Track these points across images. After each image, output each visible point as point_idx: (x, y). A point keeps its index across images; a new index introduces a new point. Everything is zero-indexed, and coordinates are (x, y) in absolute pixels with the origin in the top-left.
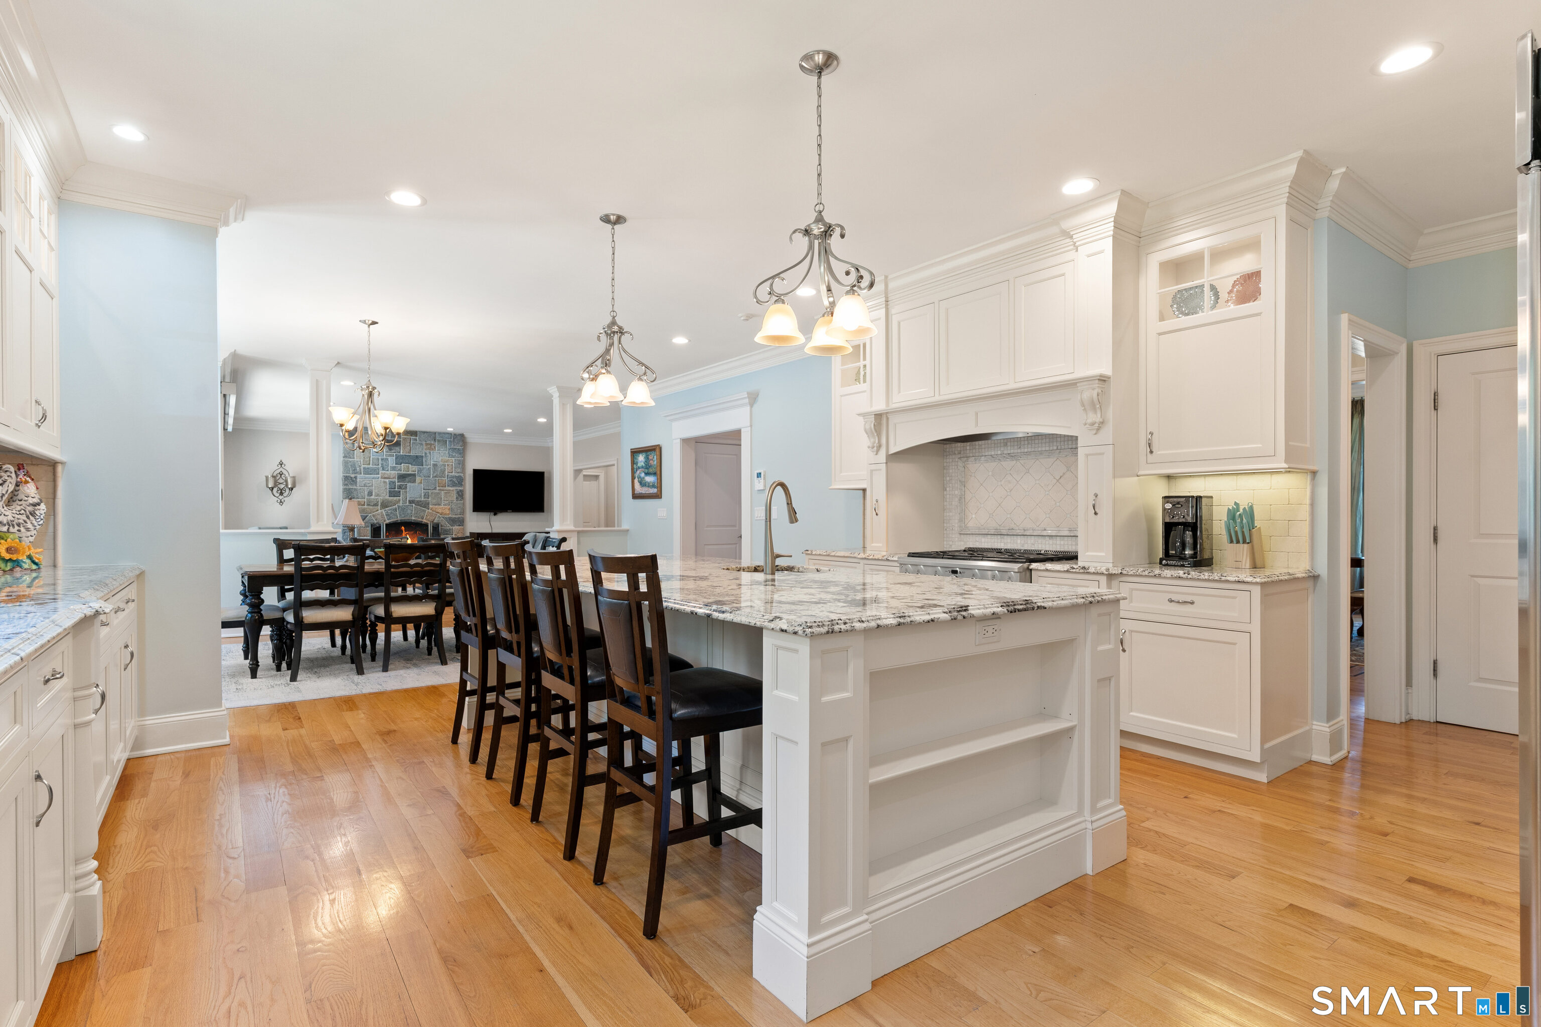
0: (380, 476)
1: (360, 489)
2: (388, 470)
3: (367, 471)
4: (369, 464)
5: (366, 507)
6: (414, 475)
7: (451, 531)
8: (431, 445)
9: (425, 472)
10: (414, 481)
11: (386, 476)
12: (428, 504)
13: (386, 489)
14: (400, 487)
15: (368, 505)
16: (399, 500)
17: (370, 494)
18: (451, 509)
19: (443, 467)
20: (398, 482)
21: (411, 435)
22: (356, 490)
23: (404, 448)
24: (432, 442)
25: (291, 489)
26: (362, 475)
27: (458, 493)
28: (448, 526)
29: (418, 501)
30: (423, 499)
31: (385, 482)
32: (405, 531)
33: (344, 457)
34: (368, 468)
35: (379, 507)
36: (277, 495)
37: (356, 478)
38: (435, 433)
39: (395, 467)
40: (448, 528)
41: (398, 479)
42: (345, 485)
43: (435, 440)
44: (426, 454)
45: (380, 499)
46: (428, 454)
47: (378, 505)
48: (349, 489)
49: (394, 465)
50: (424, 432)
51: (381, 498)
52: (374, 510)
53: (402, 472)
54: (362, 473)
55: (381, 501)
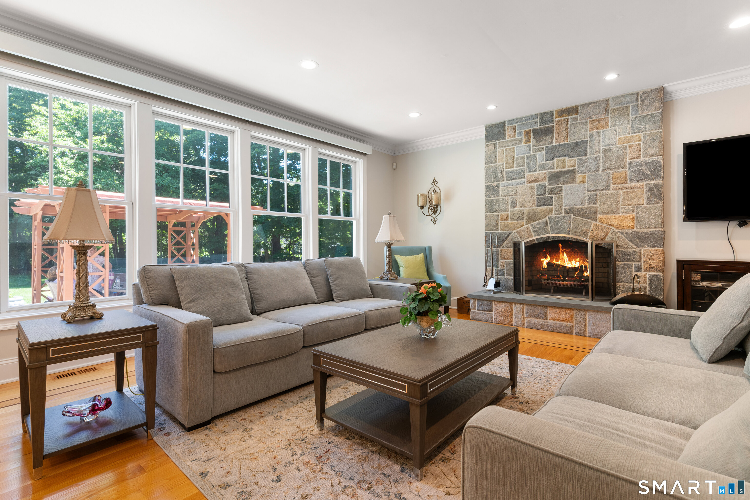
0: (526, 179)
1: (503, 199)
2: (535, 171)
3: (512, 177)
4: (513, 166)
5: (509, 221)
6: (573, 172)
7: (637, 255)
8: (599, 120)
9: (590, 165)
10: (573, 180)
11: (533, 178)
12: (595, 212)
13: (533, 196)
14: (551, 192)
15: (512, 219)
16: (551, 210)
17: (514, 205)
18: (637, 219)
19: (620, 152)
20: (549, 185)
21: (569, 114)
22: (498, 201)
23: (558, 135)
24: (603, 116)
25: (438, 206)
26: (505, 181)
27: (651, 190)
28: (631, 247)
29: (578, 210)
30: (586, 206)
31: (531, 187)
33: (485, 164)
34: (511, 172)
35: (525, 221)
36: (431, 213)
37: (498, 186)
38: (608, 100)
39: (546, 164)
40: (631, 250)
41: (549, 181)
42: (487, 196)
43: (607, 112)
44: (591, 136)
45: (526, 210)
46: (596, 136)
47: (523, 219)
48: (491, 201)
49: (544, 162)
50: (589, 104)
51: (528, 208)
52: (519, 225)
53: (555, 170)
54: (505, 179)
55: (527, 213)
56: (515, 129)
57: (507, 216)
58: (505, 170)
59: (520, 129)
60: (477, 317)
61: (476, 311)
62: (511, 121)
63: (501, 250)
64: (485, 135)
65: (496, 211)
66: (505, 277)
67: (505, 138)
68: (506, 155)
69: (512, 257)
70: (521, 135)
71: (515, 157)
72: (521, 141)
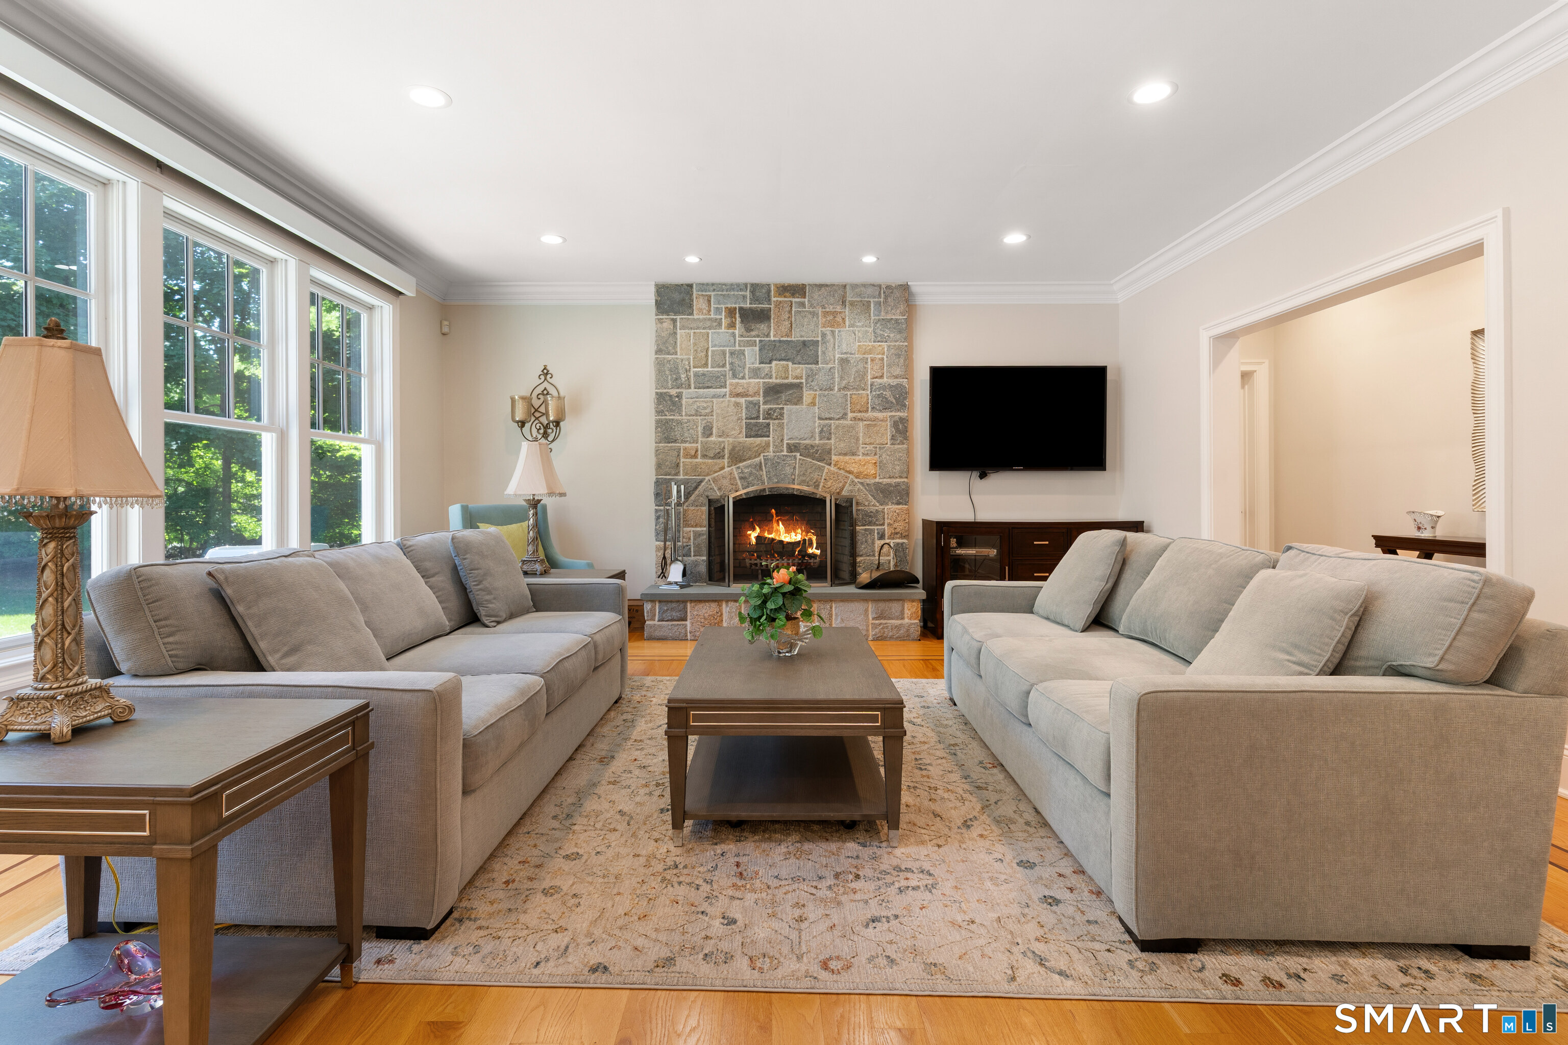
0: (727, 390)
1: (689, 421)
2: (743, 378)
3: (704, 382)
4: (706, 365)
5: (699, 460)
6: (799, 386)
7: (880, 516)
8: (835, 314)
9: (821, 378)
10: (799, 401)
11: (740, 390)
12: (829, 452)
13: (740, 419)
14: (769, 415)
15: (704, 456)
16: (768, 445)
17: (708, 431)
18: (880, 465)
19: (861, 366)
20: (765, 403)
21: (793, 295)
22: (679, 423)
23: (778, 324)
24: (838, 309)
25: (557, 424)
26: (692, 390)
27: (895, 424)
28: (870, 503)
29: (806, 447)
30: (817, 442)
31: (737, 405)
32: (777, 516)
33: (656, 353)
34: (704, 375)
35: (726, 461)
36: (536, 436)
37: (679, 396)
38: (845, 286)
39: (759, 369)
40: (873, 509)
41: (764, 396)
42: (659, 412)
43: (844, 303)
44: (824, 335)
45: (728, 442)
46: (829, 337)
47: (723, 457)
48: (667, 421)
49: (757, 365)
50: (820, 286)
51: (731, 440)
52: (717, 468)
53: (774, 380)
54: (693, 386)
55: (731, 447)
56: (709, 301)
57: (697, 451)
58: (693, 370)
59: (719, 303)
60: (658, 634)
61: (656, 622)
62: (704, 286)
63: (685, 511)
64: (656, 301)
65: (675, 441)
66: (692, 558)
67: (692, 314)
68: (695, 344)
69: (706, 523)
70: (720, 314)
71: (710, 349)
72: (720, 324)
